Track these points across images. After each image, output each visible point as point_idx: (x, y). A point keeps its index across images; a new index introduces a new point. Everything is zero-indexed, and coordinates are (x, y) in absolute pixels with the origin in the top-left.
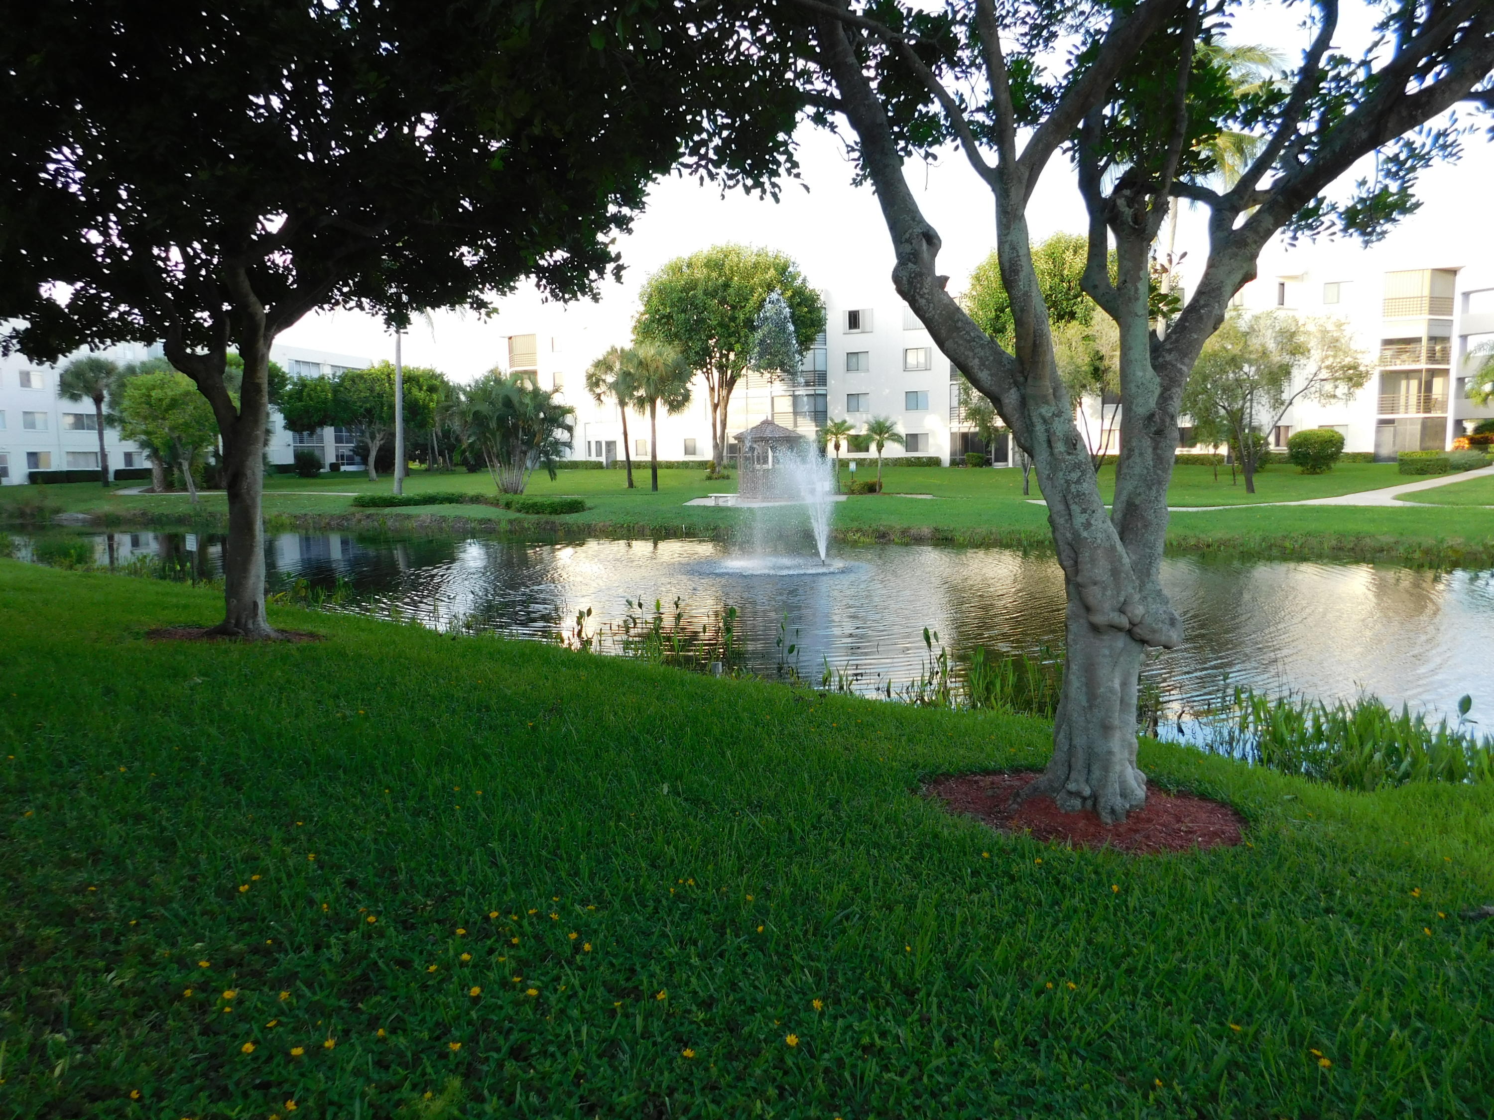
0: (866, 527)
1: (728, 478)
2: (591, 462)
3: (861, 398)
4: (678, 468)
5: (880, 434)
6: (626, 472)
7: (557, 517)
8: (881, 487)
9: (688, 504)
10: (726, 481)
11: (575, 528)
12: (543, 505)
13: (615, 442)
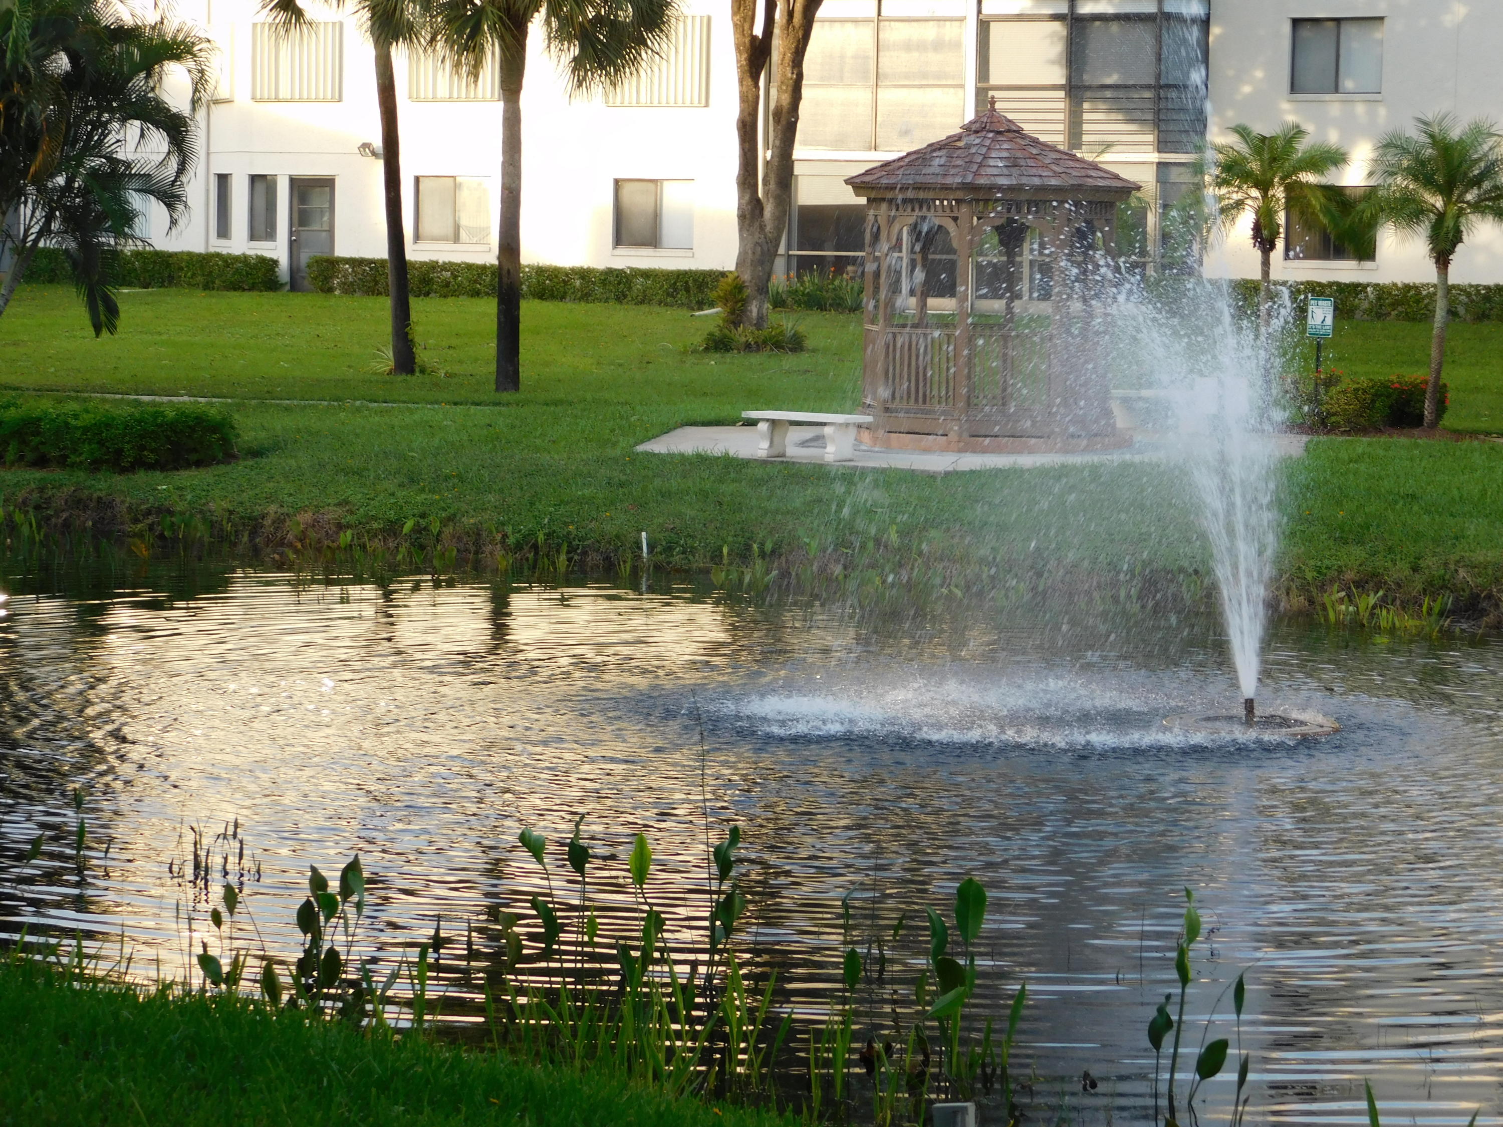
0: (1399, 570)
1: (796, 344)
2: (228, 261)
3: (1352, 38)
4: (585, 296)
5: (1446, 190)
6: (384, 306)
7: (119, 481)
8: (1441, 406)
9: (659, 446)
10: (789, 361)
11: (201, 531)
12: (62, 429)
13: (327, 184)
